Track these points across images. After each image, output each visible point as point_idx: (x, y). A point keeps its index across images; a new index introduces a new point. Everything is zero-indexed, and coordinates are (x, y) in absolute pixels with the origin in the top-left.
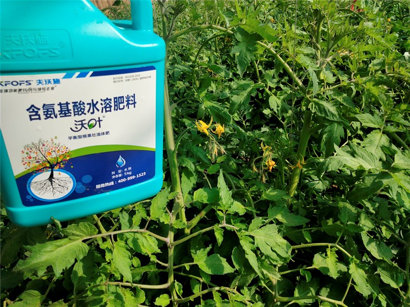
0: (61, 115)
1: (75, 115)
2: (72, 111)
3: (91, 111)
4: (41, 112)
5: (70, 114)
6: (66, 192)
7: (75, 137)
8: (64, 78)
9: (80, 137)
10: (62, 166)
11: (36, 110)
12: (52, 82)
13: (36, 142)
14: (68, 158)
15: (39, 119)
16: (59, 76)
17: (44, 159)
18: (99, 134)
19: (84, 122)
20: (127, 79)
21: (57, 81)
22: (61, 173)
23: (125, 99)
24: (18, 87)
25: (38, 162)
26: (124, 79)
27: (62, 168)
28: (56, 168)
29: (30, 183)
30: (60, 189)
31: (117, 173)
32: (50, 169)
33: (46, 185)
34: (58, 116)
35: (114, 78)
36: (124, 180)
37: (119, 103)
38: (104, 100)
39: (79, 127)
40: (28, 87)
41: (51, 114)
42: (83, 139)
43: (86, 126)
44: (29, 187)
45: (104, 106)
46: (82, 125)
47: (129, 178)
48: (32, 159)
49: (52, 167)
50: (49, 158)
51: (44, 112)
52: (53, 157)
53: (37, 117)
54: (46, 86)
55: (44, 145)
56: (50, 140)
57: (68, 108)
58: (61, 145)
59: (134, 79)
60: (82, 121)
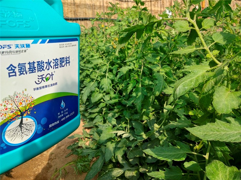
32: (21, 117)
33: (17, 131)
52: (23, 106)
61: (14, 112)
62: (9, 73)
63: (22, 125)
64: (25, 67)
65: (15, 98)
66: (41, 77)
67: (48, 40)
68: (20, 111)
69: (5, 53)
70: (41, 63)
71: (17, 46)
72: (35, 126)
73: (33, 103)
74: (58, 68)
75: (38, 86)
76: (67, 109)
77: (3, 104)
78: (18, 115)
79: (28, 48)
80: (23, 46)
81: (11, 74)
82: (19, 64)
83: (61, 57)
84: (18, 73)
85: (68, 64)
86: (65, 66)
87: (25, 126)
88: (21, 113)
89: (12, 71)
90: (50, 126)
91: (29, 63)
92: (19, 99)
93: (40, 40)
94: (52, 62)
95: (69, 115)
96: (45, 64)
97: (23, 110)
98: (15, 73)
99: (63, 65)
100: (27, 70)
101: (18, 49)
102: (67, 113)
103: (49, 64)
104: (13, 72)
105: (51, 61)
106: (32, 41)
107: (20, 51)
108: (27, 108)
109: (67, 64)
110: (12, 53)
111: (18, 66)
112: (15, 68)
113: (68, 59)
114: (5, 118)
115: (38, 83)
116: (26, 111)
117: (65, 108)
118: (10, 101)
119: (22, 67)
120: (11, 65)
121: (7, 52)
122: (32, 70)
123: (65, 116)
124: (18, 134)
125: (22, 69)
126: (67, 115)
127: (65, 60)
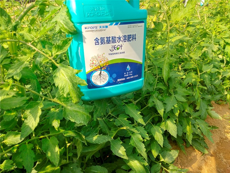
0: (107, 43)
5: (110, 42)
6: (105, 82)
10: (105, 68)
12: (105, 27)
14: (108, 64)
15: (99, 44)
17: (99, 64)
20: (133, 26)
23: (132, 36)
25: (96, 66)
27: (105, 70)
28: (103, 69)
32: (100, 70)
33: (98, 78)
35: (128, 26)
36: (129, 78)
37: (130, 38)
38: (124, 36)
46: (114, 48)
47: (131, 77)
48: (94, 64)
49: (101, 68)
54: (103, 29)
57: (109, 39)
59: (136, 27)
61: (97, 66)
62: (95, 43)
63: (101, 75)
69: (94, 31)
70: (114, 38)
72: (108, 77)
73: (108, 62)
78: (99, 69)
80: (104, 27)
82: (101, 38)
87: (102, 76)
88: (101, 67)
92: (100, 59)
96: (116, 38)
97: (102, 66)
98: (99, 43)
100: (105, 42)
103: (120, 38)
104: (98, 42)
105: (121, 37)
106: (109, 24)
108: (104, 65)
109: (134, 40)
110: (98, 31)
112: (99, 40)
113: (134, 36)
114: (92, 69)
115: (112, 50)
119: (102, 39)
120: (97, 38)
121: (95, 31)
122: (108, 42)
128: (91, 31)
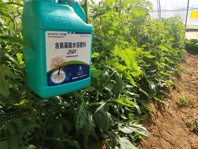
1: (69, 47)
2: (68, 46)
3: (74, 47)
4: (59, 46)
7: (68, 57)
8: (67, 33)
9: (69, 57)
11: (58, 45)
13: (56, 57)
16: (66, 32)
17: (58, 65)
18: (75, 56)
19: (71, 51)
21: (65, 34)
22: (62, 71)
24: (54, 36)
26: (83, 36)
29: (52, 75)
30: (61, 79)
31: (79, 73)
34: (64, 48)
39: (70, 52)
40: (57, 36)
41: (62, 47)
42: (70, 57)
43: (72, 52)
44: (51, 77)
45: (77, 45)
50: (59, 64)
51: (60, 46)
52: (61, 64)
53: (58, 47)
54: (62, 36)
55: (58, 59)
56: (60, 57)
58: (63, 59)
60: (70, 50)
63: (59, 74)
64: (63, 45)
65: (57, 59)
66: (70, 51)
67: (75, 32)
68: (59, 66)
71: (60, 34)
74: (79, 47)
75: (68, 55)
76: (83, 72)
77: (52, 61)
79: (65, 36)
81: (57, 47)
83: (81, 42)
84: (60, 47)
85: (84, 46)
86: (83, 47)
87: (60, 75)
89: (57, 46)
90: (73, 78)
91: (65, 43)
93: (71, 32)
94: (76, 44)
95: (84, 76)
99: (82, 46)
101: (61, 36)
102: (82, 74)
107: (61, 37)
111: (60, 44)
113: (85, 43)
116: (62, 67)
117: (82, 71)
118: (55, 60)
121: (56, 37)
123: (81, 75)
124: (57, 78)
125: (61, 45)
126: (82, 75)
127: (83, 44)
128: (53, 37)
